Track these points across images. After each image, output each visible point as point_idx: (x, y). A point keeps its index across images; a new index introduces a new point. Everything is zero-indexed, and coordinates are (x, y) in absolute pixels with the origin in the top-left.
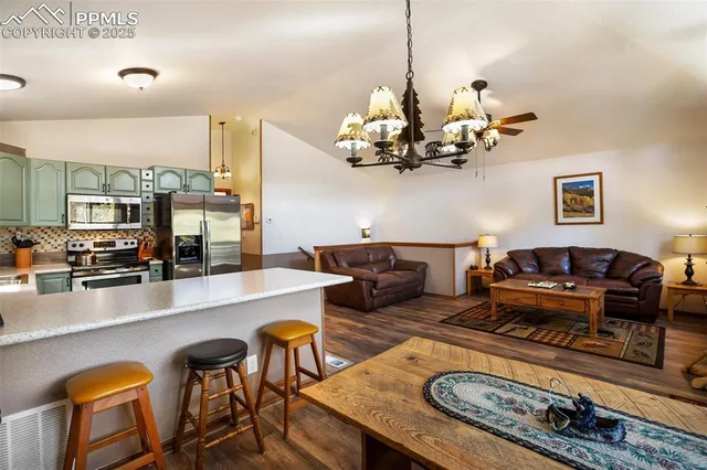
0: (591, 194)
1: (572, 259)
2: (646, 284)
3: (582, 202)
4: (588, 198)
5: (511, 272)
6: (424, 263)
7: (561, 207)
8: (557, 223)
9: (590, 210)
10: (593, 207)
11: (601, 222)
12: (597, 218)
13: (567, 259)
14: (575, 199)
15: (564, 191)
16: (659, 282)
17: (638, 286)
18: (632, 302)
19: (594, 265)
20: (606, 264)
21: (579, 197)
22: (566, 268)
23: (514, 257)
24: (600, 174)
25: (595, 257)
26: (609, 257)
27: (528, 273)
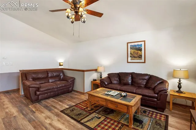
0: (141, 50)
1: (132, 78)
2: (160, 93)
3: (137, 53)
4: (140, 51)
5: (106, 83)
6: (74, 78)
7: (129, 55)
8: (128, 62)
9: (140, 57)
10: (141, 56)
11: (145, 62)
12: (143, 61)
13: (130, 78)
14: (135, 52)
15: (131, 48)
16: (166, 92)
17: (157, 94)
18: (154, 101)
19: (141, 81)
20: (145, 81)
21: (136, 51)
22: (130, 82)
23: (110, 76)
24: (144, 41)
25: (141, 77)
26: (147, 77)
27: (114, 84)
